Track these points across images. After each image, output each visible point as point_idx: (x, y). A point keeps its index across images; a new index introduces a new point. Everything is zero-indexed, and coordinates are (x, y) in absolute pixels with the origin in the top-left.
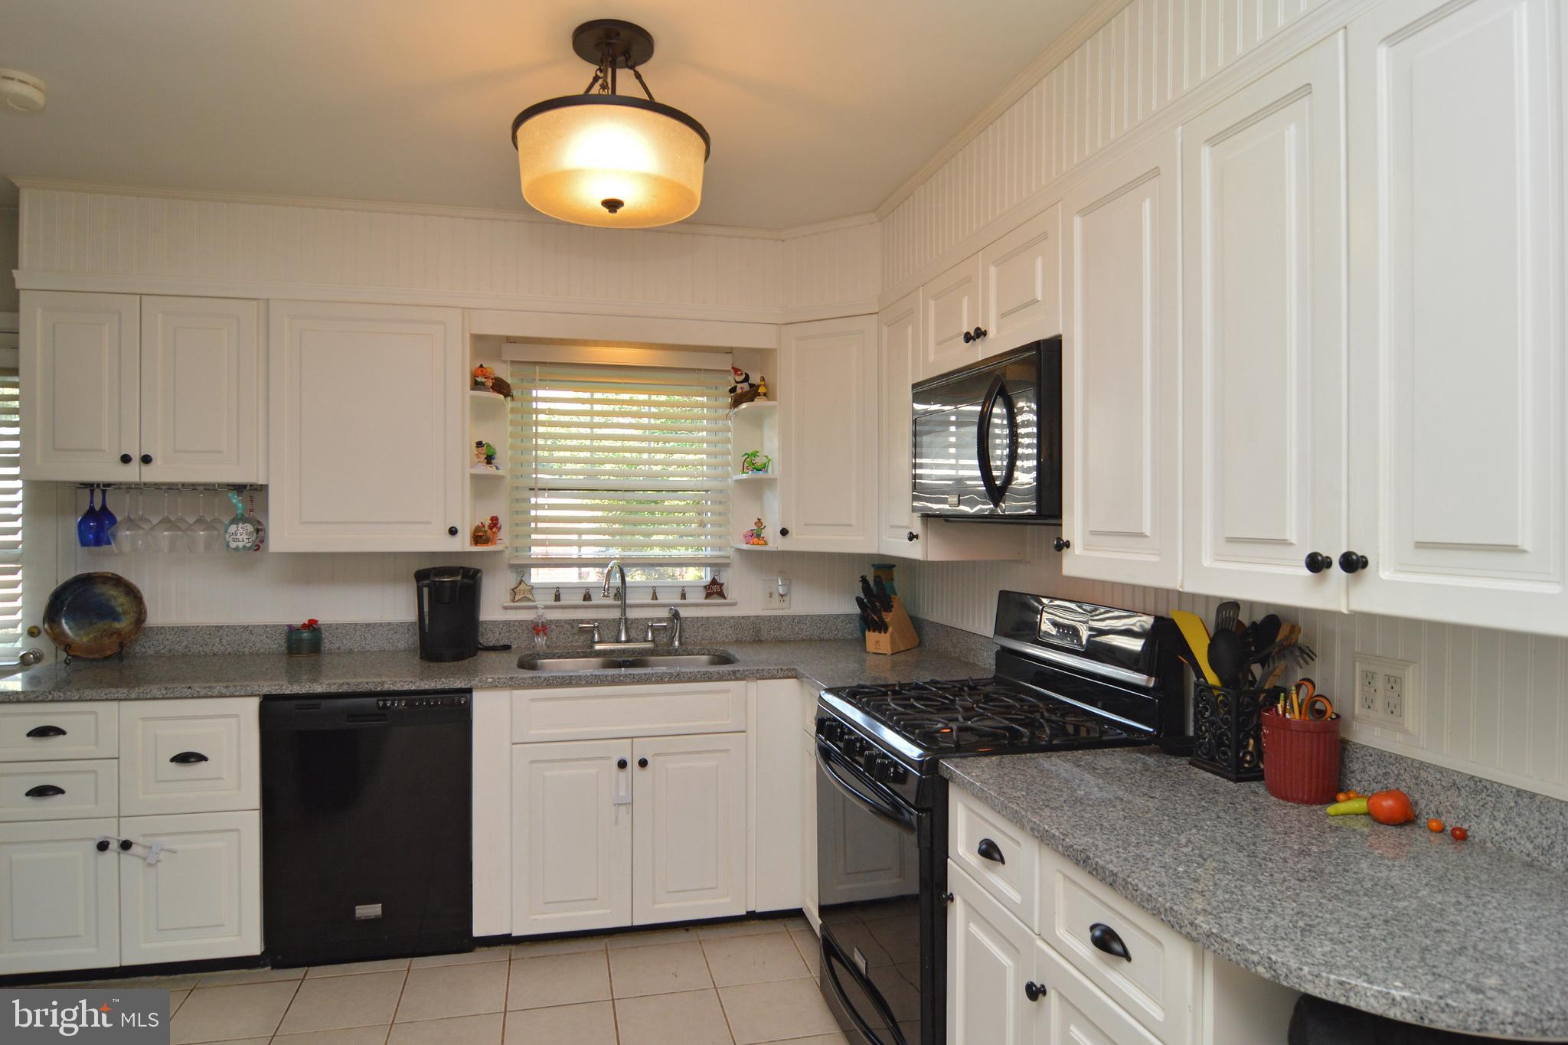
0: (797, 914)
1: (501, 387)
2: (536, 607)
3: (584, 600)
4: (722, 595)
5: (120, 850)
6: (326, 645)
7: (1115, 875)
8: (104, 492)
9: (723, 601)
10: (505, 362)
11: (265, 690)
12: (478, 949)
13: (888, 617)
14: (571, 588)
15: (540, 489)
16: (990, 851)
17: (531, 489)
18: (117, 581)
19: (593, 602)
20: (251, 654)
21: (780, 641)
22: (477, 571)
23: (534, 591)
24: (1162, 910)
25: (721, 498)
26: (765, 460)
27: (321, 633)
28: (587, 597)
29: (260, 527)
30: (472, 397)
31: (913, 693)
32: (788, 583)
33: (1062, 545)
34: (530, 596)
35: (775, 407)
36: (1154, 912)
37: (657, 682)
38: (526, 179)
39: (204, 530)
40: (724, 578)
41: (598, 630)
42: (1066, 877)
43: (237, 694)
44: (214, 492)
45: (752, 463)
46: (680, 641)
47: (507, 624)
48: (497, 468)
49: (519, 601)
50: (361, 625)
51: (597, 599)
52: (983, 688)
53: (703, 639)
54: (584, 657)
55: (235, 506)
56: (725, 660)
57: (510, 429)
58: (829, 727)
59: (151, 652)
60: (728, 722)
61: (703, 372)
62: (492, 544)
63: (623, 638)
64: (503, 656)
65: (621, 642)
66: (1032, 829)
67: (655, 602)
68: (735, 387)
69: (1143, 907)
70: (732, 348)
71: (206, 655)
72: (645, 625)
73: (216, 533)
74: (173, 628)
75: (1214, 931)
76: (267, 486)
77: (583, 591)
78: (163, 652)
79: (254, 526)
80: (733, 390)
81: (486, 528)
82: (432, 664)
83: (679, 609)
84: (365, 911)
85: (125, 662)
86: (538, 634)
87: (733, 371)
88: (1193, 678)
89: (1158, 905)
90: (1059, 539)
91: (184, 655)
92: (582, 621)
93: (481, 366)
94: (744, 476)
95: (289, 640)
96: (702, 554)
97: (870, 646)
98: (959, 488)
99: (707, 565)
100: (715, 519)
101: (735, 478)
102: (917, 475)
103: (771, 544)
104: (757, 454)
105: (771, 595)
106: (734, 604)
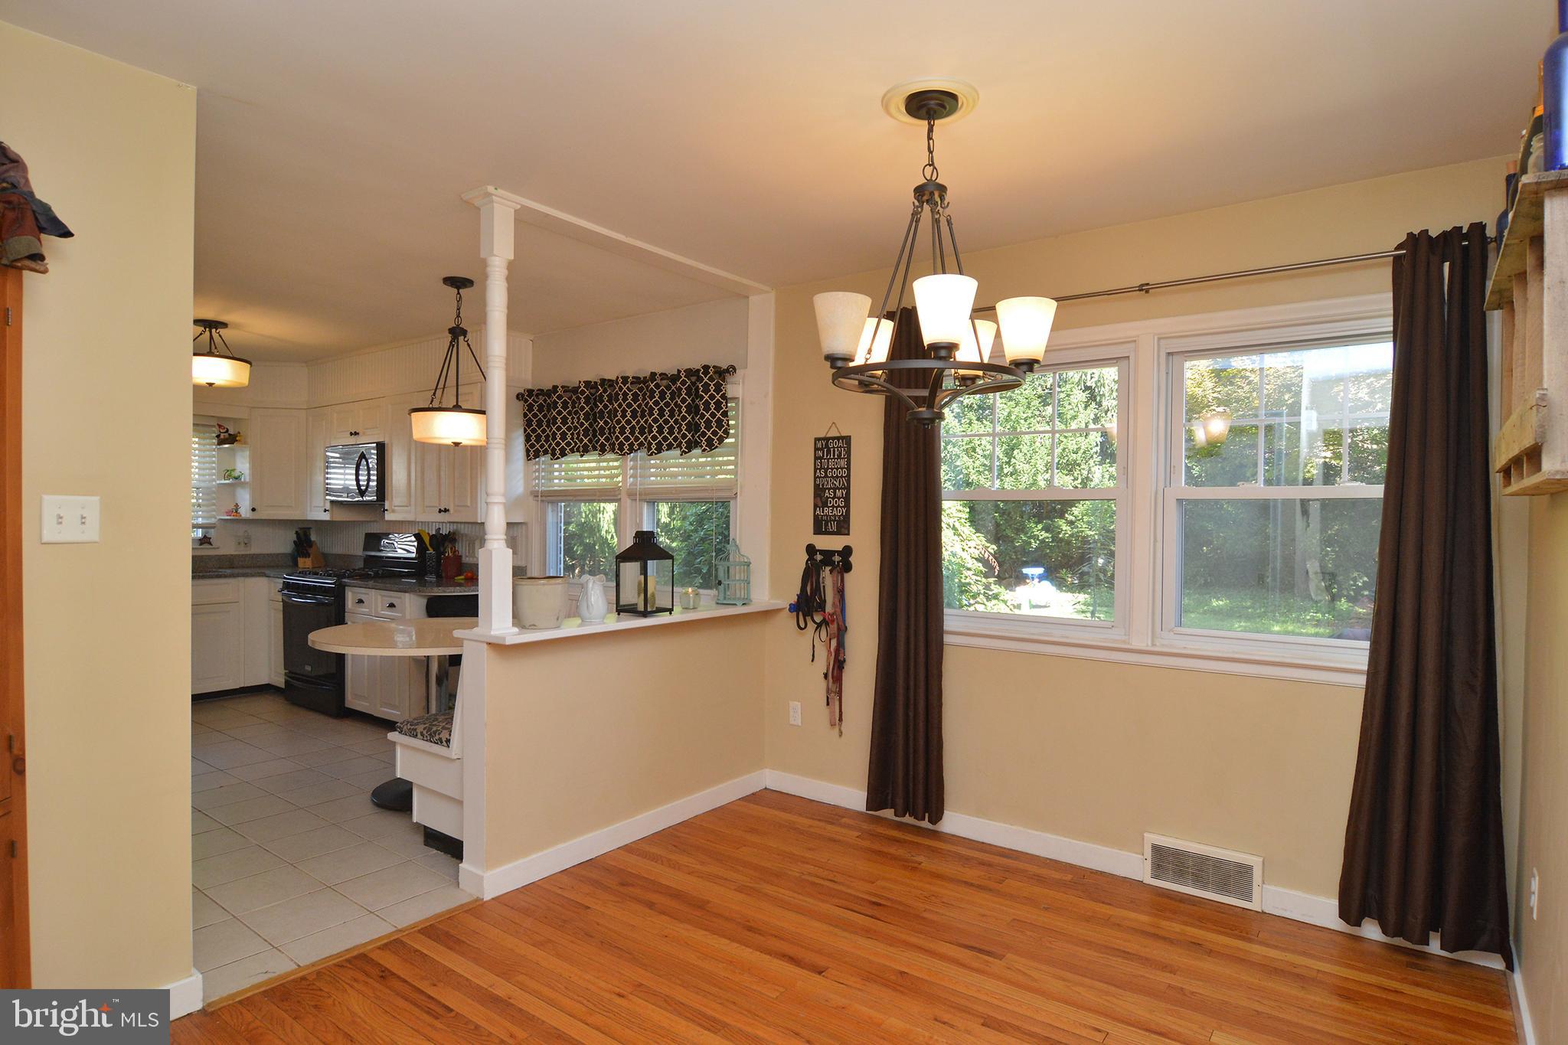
0: (272, 686)
4: (210, 544)
9: (210, 546)
13: (310, 551)
21: (245, 567)
25: (212, 492)
26: (237, 473)
32: (250, 538)
33: (386, 510)
35: (246, 448)
40: (211, 534)
45: (230, 475)
60: (230, 598)
68: (220, 435)
80: (218, 436)
87: (217, 426)
90: (384, 508)
94: (225, 481)
96: (196, 522)
97: (300, 564)
98: (346, 490)
99: (200, 528)
100: (205, 503)
101: (218, 482)
102: (327, 484)
103: (243, 516)
104: (234, 470)
105: (239, 543)
106: (218, 548)
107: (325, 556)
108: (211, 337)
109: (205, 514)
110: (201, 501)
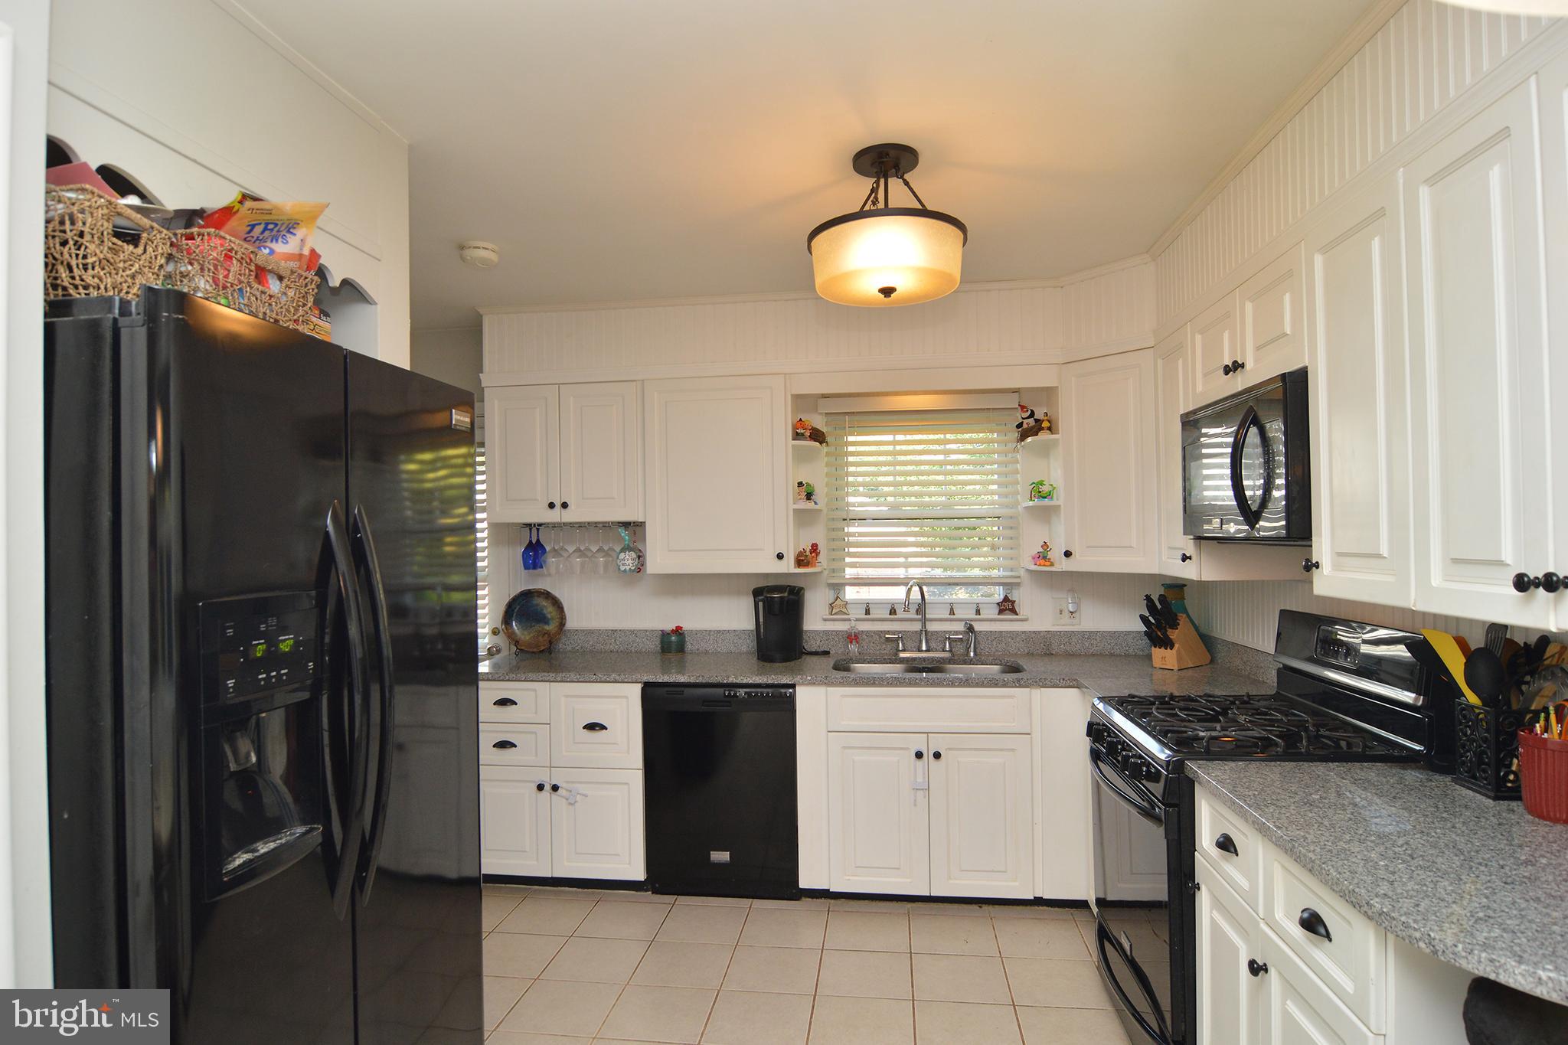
0: (1083, 905)
1: (817, 436)
2: (849, 620)
3: (890, 614)
4: (1014, 611)
5: (551, 791)
6: (689, 647)
7: (1313, 862)
8: (538, 529)
9: (1015, 617)
10: (821, 414)
11: (646, 679)
12: (803, 899)
13: (1173, 634)
14: (880, 603)
15: (851, 520)
16: (1226, 844)
17: (844, 520)
18: (547, 595)
19: (898, 616)
20: (636, 652)
21: (1070, 655)
22: (801, 589)
23: (848, 606)
24: (1347, 892)
25: (1011, 524)
26: (1051, 488)
27: (685, 637)
28: (893, 612)
29: (641, 554)
30: (793, 446)
31: (1181, 704)
32: (1077, 604)
33: (1312, 566)
34: (845, 610)
35: (1058, 440)
36: (1341, 894)
37: (948, 686)
38: (819, 280)
39: (602, 557)
40: (1014, 596)
41: (902, 641)
42: (1283, 867)
43: (626, 680)
44: (608, 528)
45: (1039, 492)
46: (975, 652)
47: (826, 633)
48: (816, 503)
49: (835, 614)
50: (714, 631)
51: (900, 614)
52: (1256, 703)
53: (997, 651)
54: (890, 663)
55: (623, 539)
56: (1016, 669)
57: (826, 470)
58: (1098, 731)
59: (569, 648)
60: (1014, 724)
61: (991, 411)
62: (812, 567)
63: (924, 648)
64: (823, 659)
65: (922, 651)
66: (1253, 822)
67: (952, 616)
68: (1022, 422)
69: (1334, 890)
70: (1019, 388)
71: (606, 652)
72: (945, 637)
73: (611, 559)
74: (584, 631)
75: (1385, 910)
76: (645, 522)
77: (889, 607)
78: (577, 648)
79: (636, 553)
80: (1020, 426)
81: (808, 553)
82: (766, 664)
83: (973, 623)
84: (720, 856)
85: (552, 655)
86: (851, 642)
87: (1019, 408)
89: (1344, 888)
90: (1308, 560)
91: (591, 652)
92: (888, 632)
93: (801, 420)
94: (1031, 503)
95: (662, 642)
96: (995, 573)
97: (1157, 662)
99: (998, 584)
100: (1006, 541)
101: (1023, 505)
103: (1055, 565)
104: (1042, 483)
105: (1061, 612)
106: (1026, 620)
109: (1006, 561)
110: (1001, 537)
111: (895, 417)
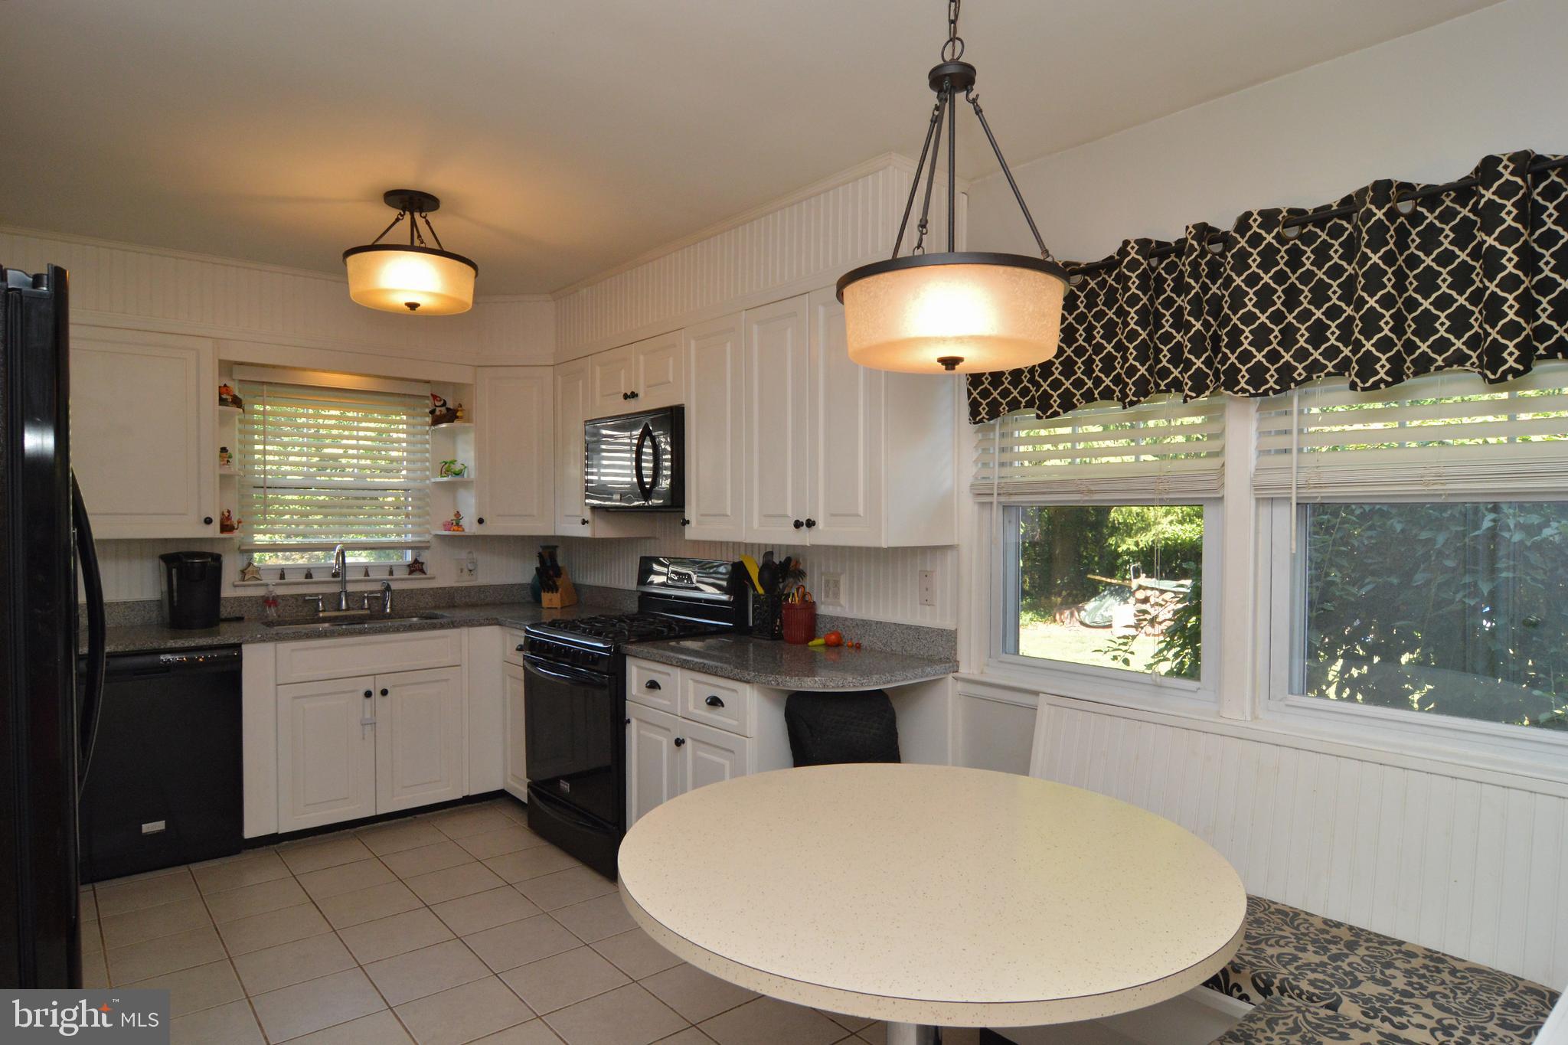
0: (500, 792)
1: (237, 402)
2: (267, 585)
3: (306, 578)
4: (422, 571)
9: (423, 576)
10: (238, 381)
12: (248, 849)
13: (559, 581)
14: (296, 569)
15: (268, 487)
16: (652, 686)
19: (314, 580)
21: (471, 606)
22: (221, 555)
23: (261, 572)
25: (421, 496)
26: (461, 467)
28: (309, 576)
30: (220, 411)
33: (686, 522)
34: (257, 576)
35: (470, 427)
40: (424, 558)
41: (322, 602)
45: (449, 469)
46: (391, 608)
47: (238, 599)
49: (247, 580)
51: (316, 578)
53: (409, 606)
54: (314, 622)
58: (536, 646)
60: (447, 659)
61: (404, 396)
62: (230, 532)
63: (344, 607)
65: (341, 610)
66: (677, 662)
67: (366, 578)
68: (435, 410)
70: (430, 380)
72: (360, 597)
77: (305, 572)
80: (432, 412)
82: (182, 632)
83: (390, 583)
84: (150, 827)
86: (269, 607)
87: (431, 397)
88: (752, 592)
90: (684, 519)
92: (307, 595)
93: (225, 385)
94: (442, 479)
96: (408, 538)
97: (545, 603)
99: (409, 548)
100: (416, 511)
101: (433, 480)
102: (587, 481)
103: (467, 530)
104: (453, 462)
105: (462, 570)
106: (433, 578)
107: (577, 588)
108: (413, 224)
109: (416, 529)
110: (410, 508)
111: (311, 392)
